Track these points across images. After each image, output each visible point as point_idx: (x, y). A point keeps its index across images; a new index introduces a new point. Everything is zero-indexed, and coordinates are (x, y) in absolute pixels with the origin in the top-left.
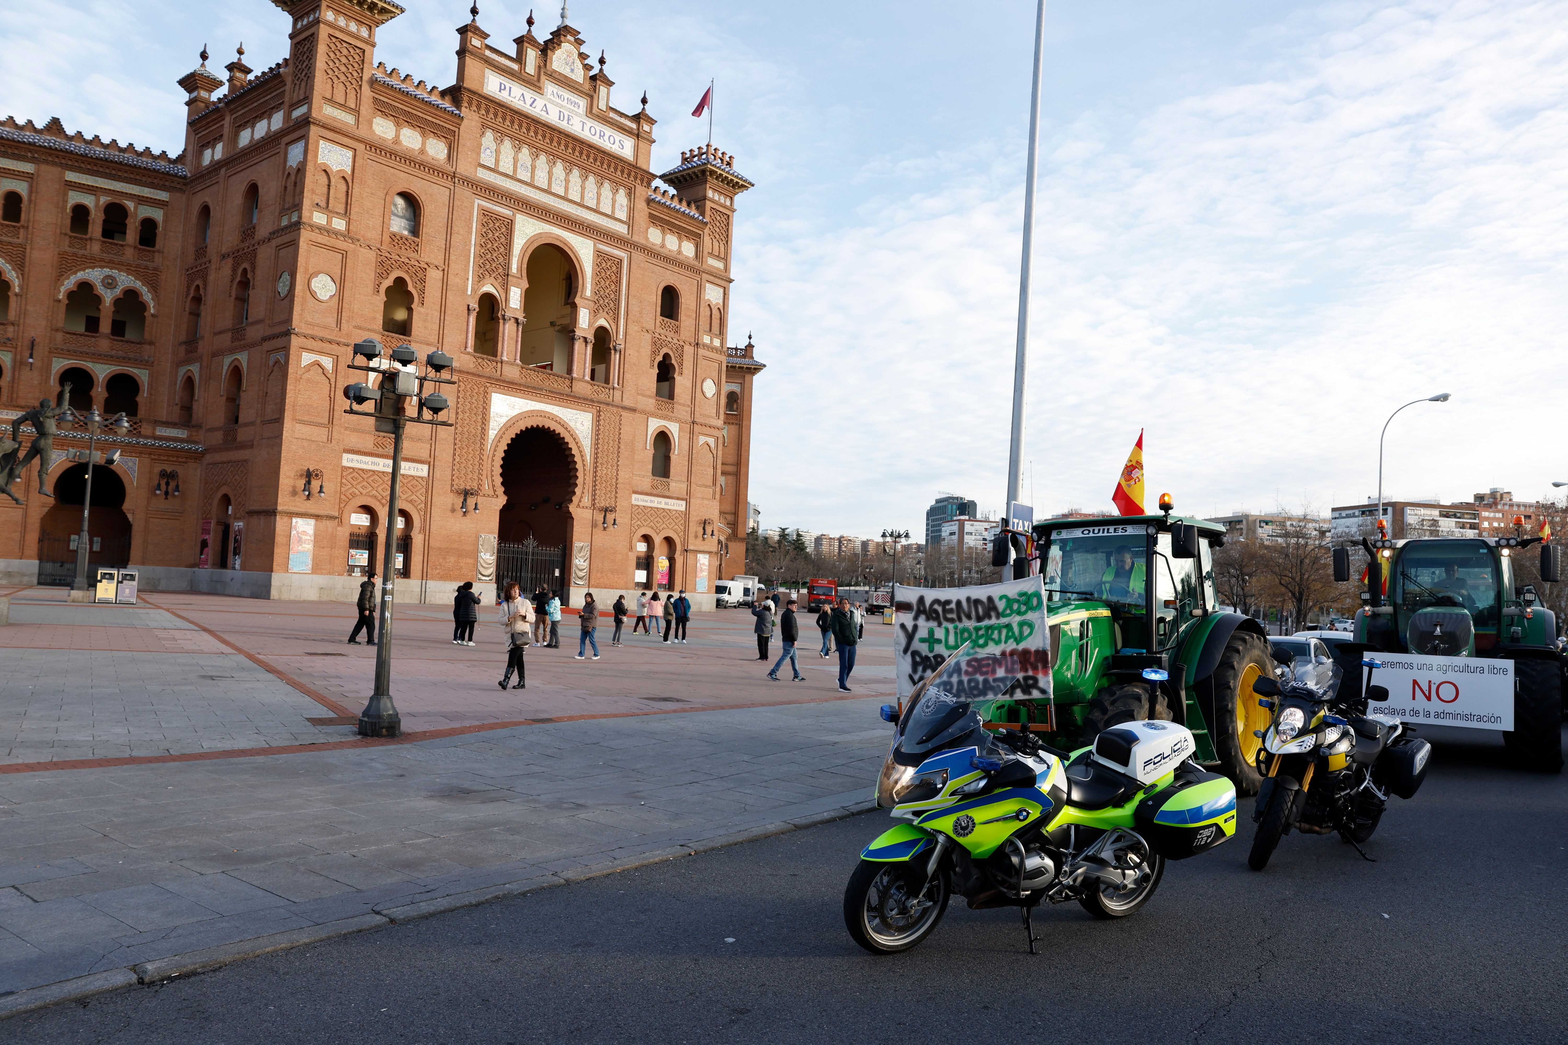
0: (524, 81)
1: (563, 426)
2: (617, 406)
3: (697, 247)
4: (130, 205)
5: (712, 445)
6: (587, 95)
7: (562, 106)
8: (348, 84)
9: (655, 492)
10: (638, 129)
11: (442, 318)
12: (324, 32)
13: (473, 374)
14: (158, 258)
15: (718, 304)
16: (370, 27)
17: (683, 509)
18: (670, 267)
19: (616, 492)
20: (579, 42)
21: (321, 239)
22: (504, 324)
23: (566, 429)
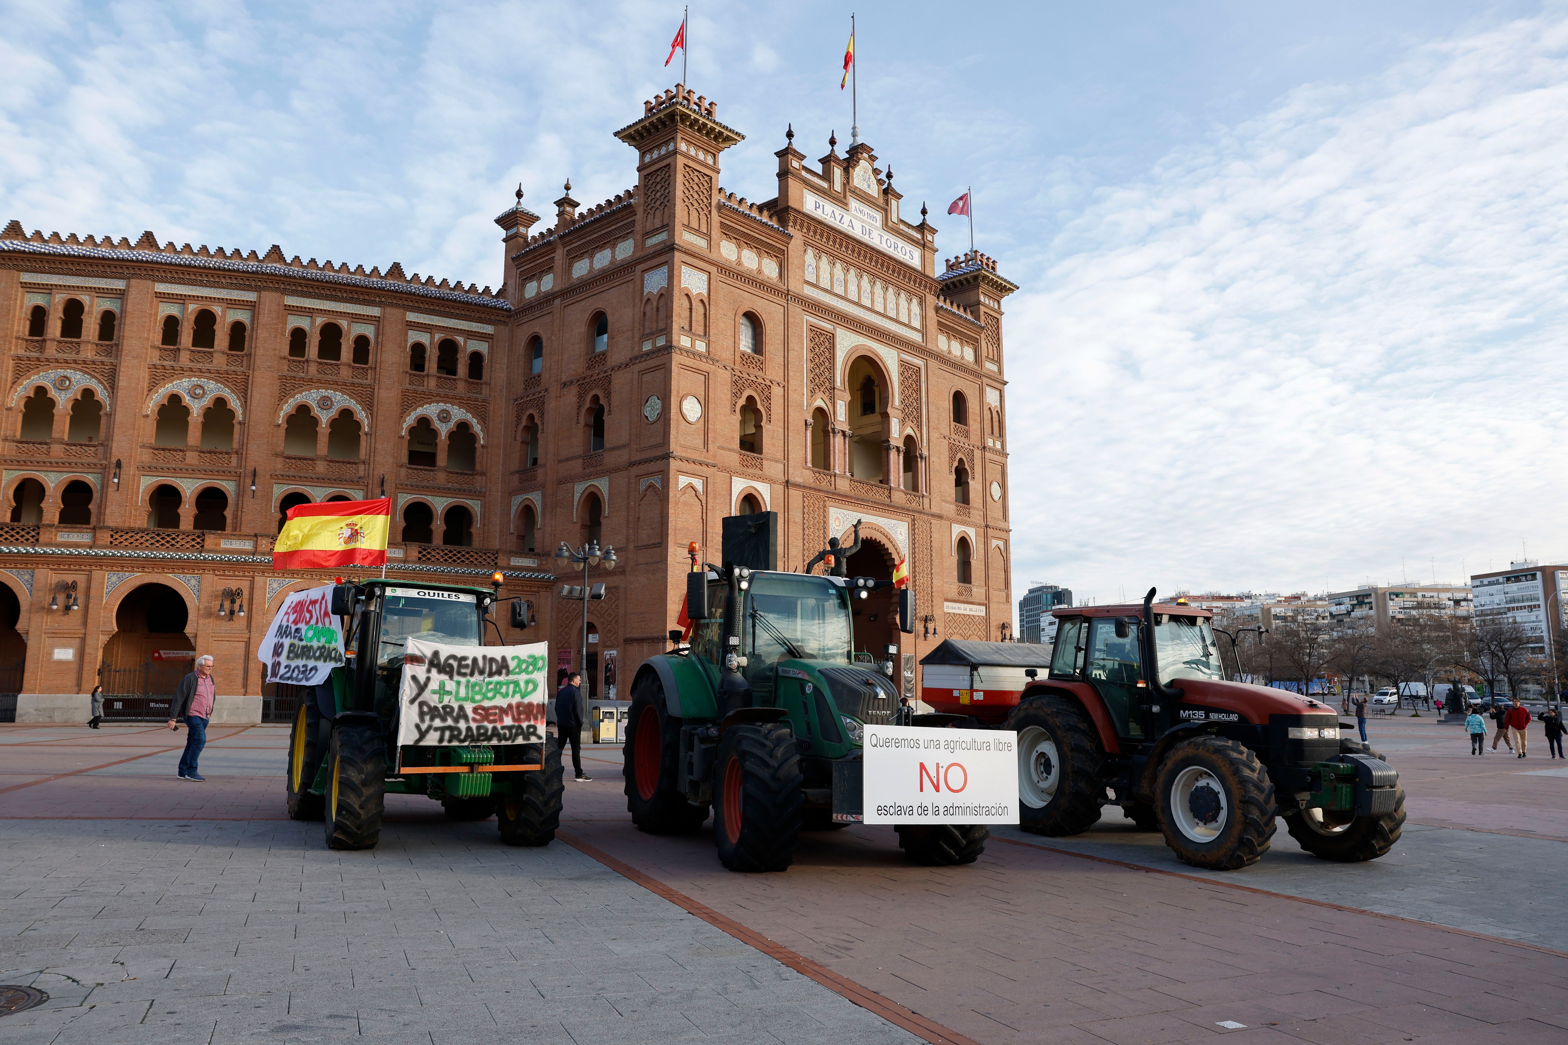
0: (834, 198)
1: (886, 536)
2: (928, 514)
3: (975, 352)
4: (460, 340)
5: (1002, 548)
6: (882, 208)
7: (863, 221)
8: (700, 210)
9: (961, 598)
10: (923, 239)
11: (786, 434)
12: (680, 161)
13: (815, 489)
14: (485, 390)
15: (996, 406)
16: (714, 155)
17: (983, 614)
18: (957, 372)
19: (932, 601)
20: (873, 158)
21: (689, 361)
22: (834, 437)
23: (889, 539)
